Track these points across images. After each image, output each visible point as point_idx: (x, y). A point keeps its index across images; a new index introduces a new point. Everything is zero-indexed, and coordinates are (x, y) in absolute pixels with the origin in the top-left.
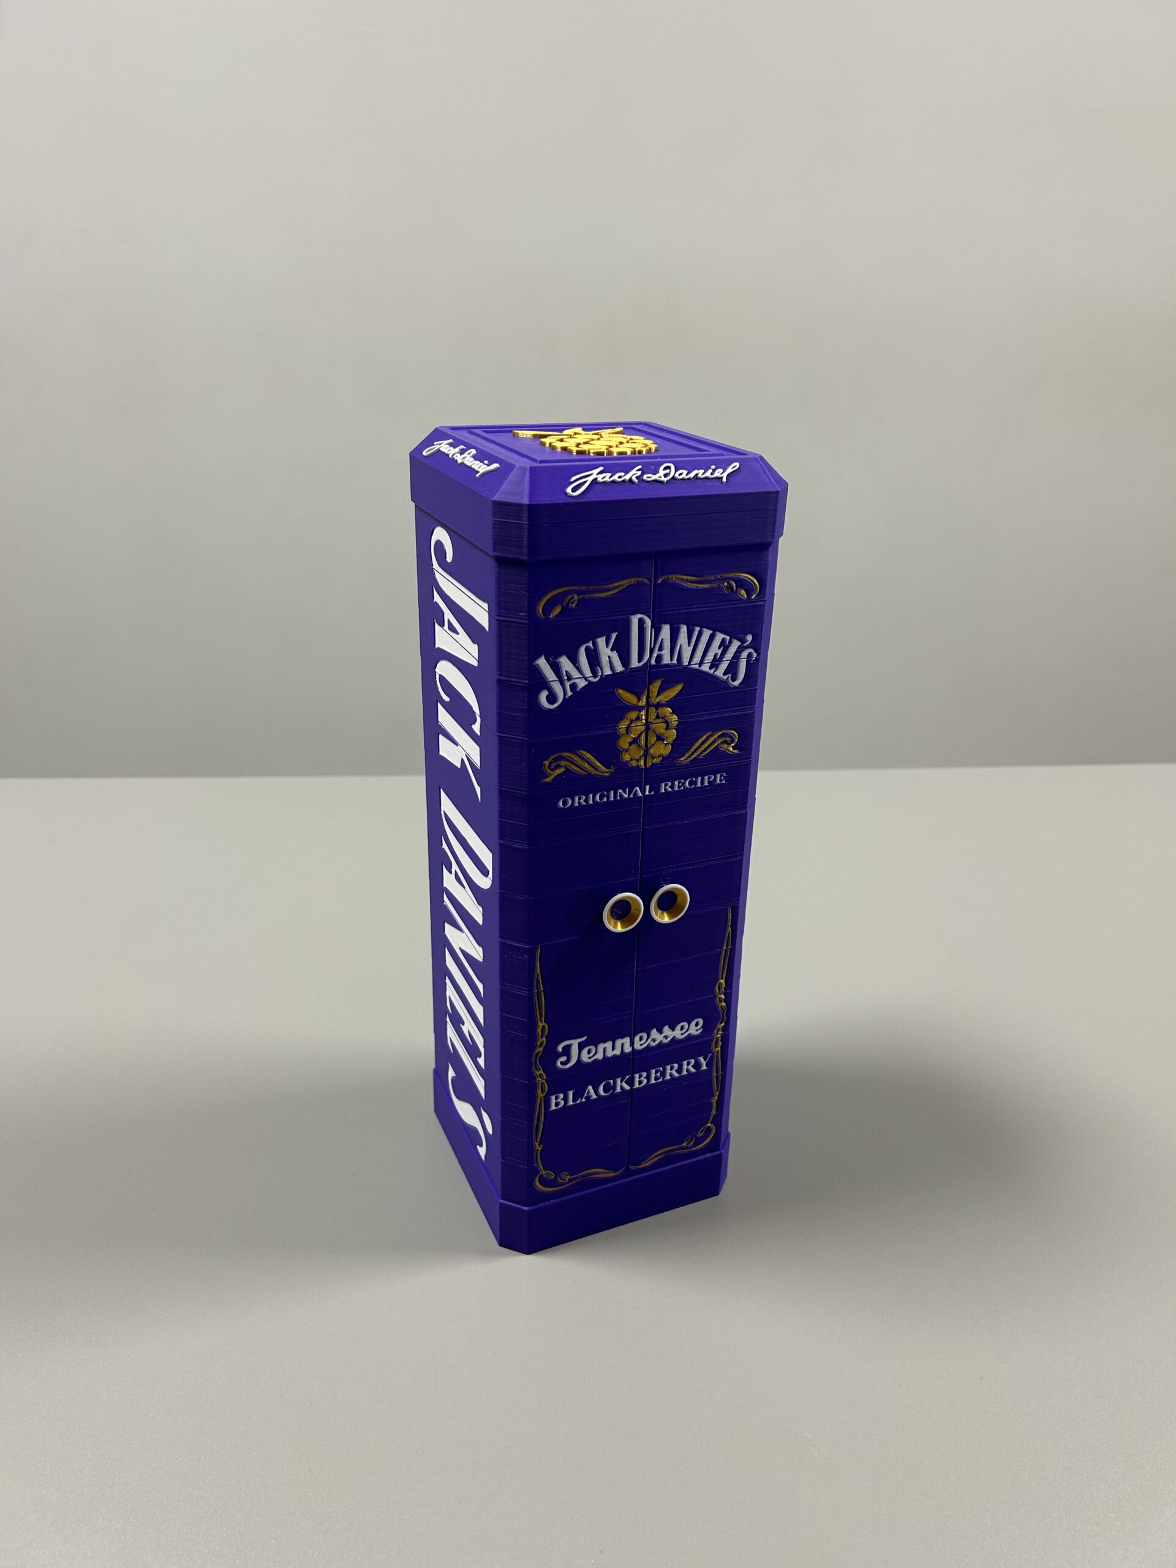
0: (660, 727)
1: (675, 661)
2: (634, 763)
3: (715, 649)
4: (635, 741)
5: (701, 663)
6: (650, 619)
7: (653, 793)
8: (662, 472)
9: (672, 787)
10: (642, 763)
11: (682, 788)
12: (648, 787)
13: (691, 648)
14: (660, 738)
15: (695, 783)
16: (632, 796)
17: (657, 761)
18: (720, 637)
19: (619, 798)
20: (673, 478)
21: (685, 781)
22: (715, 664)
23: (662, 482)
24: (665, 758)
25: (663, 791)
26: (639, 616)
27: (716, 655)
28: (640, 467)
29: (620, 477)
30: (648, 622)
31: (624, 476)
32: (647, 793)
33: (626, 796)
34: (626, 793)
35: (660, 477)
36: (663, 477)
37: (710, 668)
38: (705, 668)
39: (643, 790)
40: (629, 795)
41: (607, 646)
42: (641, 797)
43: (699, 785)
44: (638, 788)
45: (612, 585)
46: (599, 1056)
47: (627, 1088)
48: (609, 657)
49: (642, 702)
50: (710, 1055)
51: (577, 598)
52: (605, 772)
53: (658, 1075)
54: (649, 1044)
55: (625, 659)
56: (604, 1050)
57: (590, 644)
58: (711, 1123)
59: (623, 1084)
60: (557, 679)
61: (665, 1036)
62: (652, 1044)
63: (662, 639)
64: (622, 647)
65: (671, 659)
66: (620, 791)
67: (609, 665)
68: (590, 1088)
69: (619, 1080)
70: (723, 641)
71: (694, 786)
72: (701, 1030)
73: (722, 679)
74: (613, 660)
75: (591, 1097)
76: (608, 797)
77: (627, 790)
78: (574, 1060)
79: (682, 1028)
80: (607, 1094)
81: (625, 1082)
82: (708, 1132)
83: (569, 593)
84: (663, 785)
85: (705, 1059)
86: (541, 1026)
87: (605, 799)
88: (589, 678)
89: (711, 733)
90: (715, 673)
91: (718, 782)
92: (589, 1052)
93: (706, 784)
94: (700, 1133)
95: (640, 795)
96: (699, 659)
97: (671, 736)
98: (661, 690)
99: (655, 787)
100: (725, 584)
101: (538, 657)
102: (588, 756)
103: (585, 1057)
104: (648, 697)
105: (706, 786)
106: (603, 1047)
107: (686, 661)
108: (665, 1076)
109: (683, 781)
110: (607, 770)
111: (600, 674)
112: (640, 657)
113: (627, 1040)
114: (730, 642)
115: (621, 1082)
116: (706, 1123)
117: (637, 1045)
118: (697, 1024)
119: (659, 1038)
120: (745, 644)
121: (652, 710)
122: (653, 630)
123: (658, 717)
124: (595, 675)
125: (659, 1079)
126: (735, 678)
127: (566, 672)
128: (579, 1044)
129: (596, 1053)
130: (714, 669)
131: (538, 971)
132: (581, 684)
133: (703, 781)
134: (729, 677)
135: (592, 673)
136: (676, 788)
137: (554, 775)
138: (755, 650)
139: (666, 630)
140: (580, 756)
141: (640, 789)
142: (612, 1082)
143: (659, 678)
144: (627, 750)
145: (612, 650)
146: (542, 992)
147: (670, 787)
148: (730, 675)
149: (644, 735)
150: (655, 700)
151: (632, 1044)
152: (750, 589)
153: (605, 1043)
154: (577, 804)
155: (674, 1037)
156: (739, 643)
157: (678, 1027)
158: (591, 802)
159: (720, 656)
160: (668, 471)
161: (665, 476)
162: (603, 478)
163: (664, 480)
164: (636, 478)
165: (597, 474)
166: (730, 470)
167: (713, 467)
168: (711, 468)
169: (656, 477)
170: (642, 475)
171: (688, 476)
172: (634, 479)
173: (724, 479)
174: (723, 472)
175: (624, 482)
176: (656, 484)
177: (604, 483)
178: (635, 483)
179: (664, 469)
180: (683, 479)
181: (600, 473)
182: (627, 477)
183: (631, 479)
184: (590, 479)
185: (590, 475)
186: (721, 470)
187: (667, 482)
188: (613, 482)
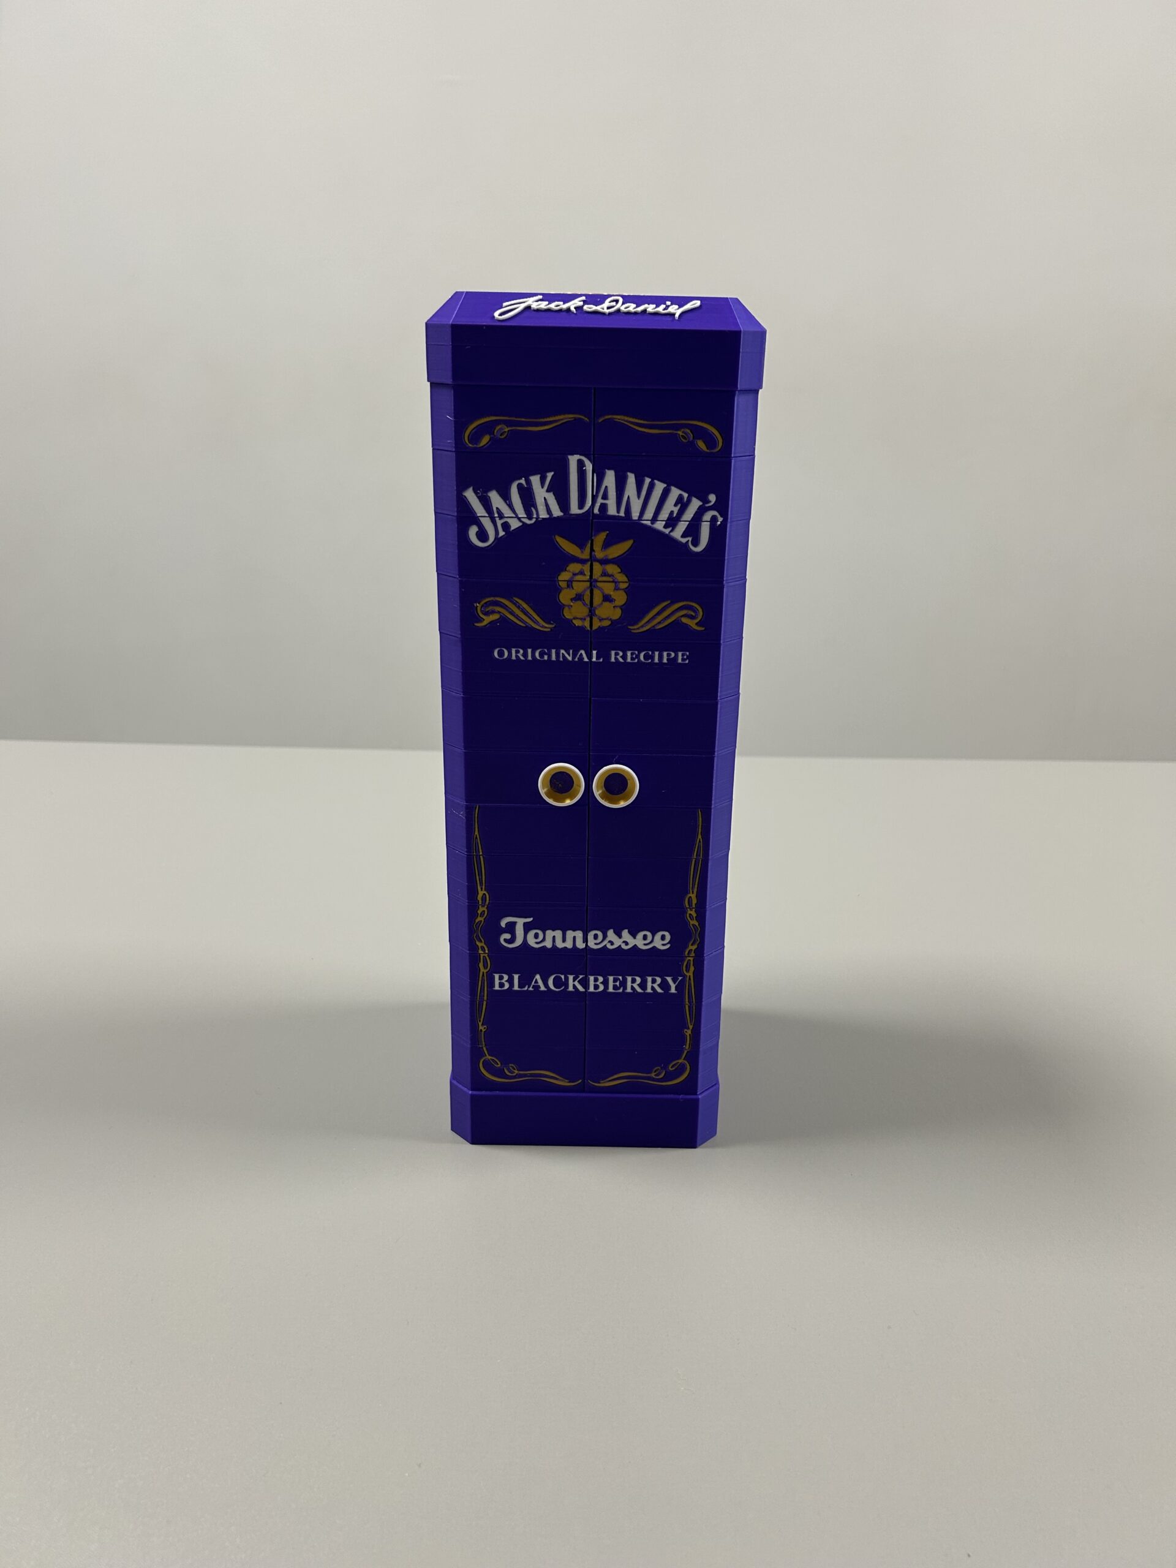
0: (608, 588)
1: (622, 514)
2: (577, 623)
3: (670, 506)
4: (579, 597)
5: (654, 519)
6: (591, 462)
7: (601, 660)
8: (607, 303)
9: (624, 657)
10: (587, 624)
11: (636, 661)
12: (594, 652)
13: (641, 502)
14: (607, 598)
15: (652, 657)
16: (576, 659)
17: (606, 623)
18: (675, 493)
19: (561, 659)
20: (618, 311)
21: (639, 653)
22: (672, 522)
23: (604, 314)
24: (614, 623)
25: (613, 660)
26: (578, 457)
27: (672, 512)
28: (584, 298)
29: (557, 306)
30: (589, 467)
31: (563, 305)
32: (594, 659)
33: (570, 658)
34: (563, 654)
35: (603, 310)
36: (605, 308)
37: (665, 527)
38: (659, 526)
39: (590, 656)
40: (574, 657)
41: (542, 486)
42: (587, 662)
43: (656, 660)
44: (583, 652)
45: (546, 420)
46: (548, 944)
47: (581, 989)
48: (545, 498)
49: (585, 555)
50: (680, 978)
51: (507, 430)
52: (545, 626)
53: (618, 984)
54: (605, 945)
55: (564, 503)
56: (553, 939)
57: (523, 481)
58: (684, 1059)
59: (576, 983)
60: (487, 515)
61: (624, 942)
62: (609, 946)
63: (606, 487)
64: (560, 489)
65: (618, 511)
66: (562, 651)
67: (545, 507)
68: (538, 977)
69: (571, 978)
70: (680, 497)
71: (650, 661)
72: (668, 946)
73: (681, 542)
74: (549, 502)
75: (539, 987)
76: (550, 656)
77: (571, 651)
78: (519, 942)
79: (645, 937)
80: (557, 990)
81: (578, 981)
82: (681, 1069)
83: (498, 422)
84: (613, 653)
85: (674, 981)
86: (481, 893)
87: (546, 657)
88: (523, 520)
89: (669, 602)
90: (671, 534)
91: (680, 661)
92: (536, 936)
93: (665, 661)
94: (672, 1068)
95: (586, 659)
96: (652, 515)
97: (621, 598)
98: (607, 545)
99: (604, 654)
100: (680, 433)
101: (466, 488)
102: (525, 605)
103: (532, 942)
104: (592, 550)
105: (665, 663)
106: (553, 935)
107: (635, 515)
108: (625, 988)
109: (637, 652)
110: (546, 625)
111: (535, 516)
112: (581, 504)
113: (579, 934)
114: (689, 501)
115: (574, 980)
116: (679, 1058)
117: (592, 944)
118: (663, 938)
119: (618, 942)
120: (707, 505)
121: (597, 566)
122: (595, 475)
123: (605, 574)
124: (530, 517)
125: (619, 989)
126: (696, 543)
127: (497, 508)
128: (525, 924)
129: (544, 940)
130: (670, 529)
131: (477, 833)
132: (515, 524)
133: (661, 657)
134: (688, 541)
135: (526, 514)
136: (629, 660)
137: (487, 620)
138: (720, 514)
139: (610, 477)
140: (515, 604)
141: (586, 653)
142: (563, 977)
143: (604, 530)
144: (570, 606)
145: (548, 491)
146: (481, 857)
147: (621, 657)
148: (690, 539)
149: (588, 593)
150: (599, 554)
151: (585, 940)
152: (711, 442)
153: (553, 930)
154: (514, 657)
155: (636, 945)
156: (700, 503)
157: (640, 935)
158: (530, 658)
159: (677, 514)
160: (614, 303)
161: (608, 308)
162: (538, 305)
163: (607, 311)
164: (575, 308)
165: (533, 302)
166: (688, 306)
167: (668, 303)
168: (665, 304)
169: (599, 308)
170: (583, 306)
171: (635, 310)
172: (573, 309)
173: (677, 316)
174: (678, 309)
175: (561, 310)
176: (596, 313)
177: (538, 310)
178: (573, 313)
179: (610, 302)
180: (629, 313)
181: (537, 301)
182: (565, 306)
183: (568, 310)
184: (522, 306)
185: (524, 302)
186: (677, 307)
187: (610, 314)
188: (549, 310)
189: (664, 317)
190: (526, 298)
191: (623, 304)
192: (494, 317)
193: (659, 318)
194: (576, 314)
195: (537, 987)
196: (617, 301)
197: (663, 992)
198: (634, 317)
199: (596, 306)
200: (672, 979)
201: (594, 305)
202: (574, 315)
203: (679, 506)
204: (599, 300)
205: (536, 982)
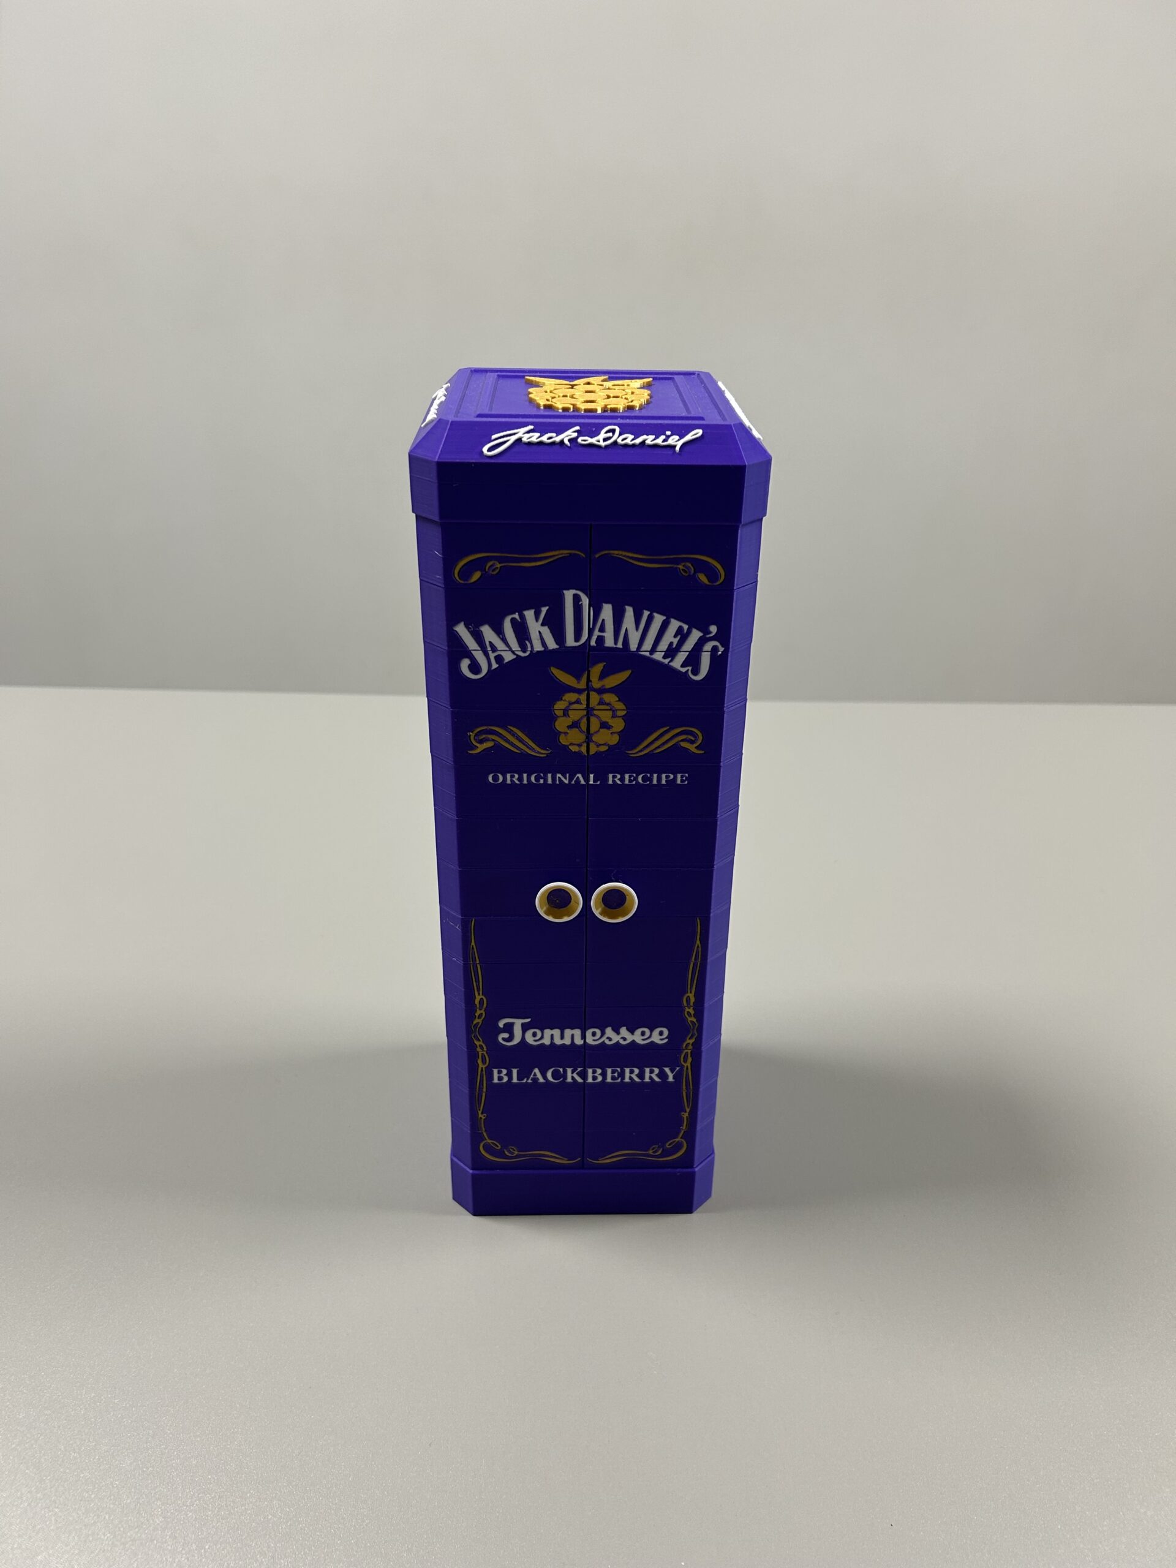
0: (606, 716)
1: (620, 646)
2: (574, 749)
3: (669, 638)
4: (575, 725)
6: (588, 597)
7: (599, 783)
8: (603, 435)
9: (622, 779)
10: (584, 749)
11: (634, 783)
12: (592, 776)
13: (638, 634)
14: (605, 725)
15: (650, 780)
16: (573, 782)
17: (604, 749)
18: (674, 624)
19: (558, 782)
20: (615, 442)
21: (637, 775)
22: (671, 653)
23: (599, 447)
24: (611, 748)
25: (610, 782)
26: (573, 592)
27: (671, 643)
28: (578, 428)
29: (550, 438)
30: (585, 601)
31: (556, 436)
32: (591, 782)
33: (567, 782)
34: (559, 778)
35: (599, 441)
36: (603, 441)
37: (665, 657)
38: (658, 656)
39: (587, 779)
40: (570, 780)
41: (537, 619)
42: (584, 785)
43: (655, 783)
44: (580, 776)
45: (539, 556)
46: (547, 1041)
47: (579, 1080)
48: (540, 632)
49: (582, 685)
50: (678, 1068)
51: (499, 566)
52: (542, 753)
53: (616, 1075)
54: (604, 1041)
55: (559, 636)
56: (551, 1036)
57: (516, 616)
58: (681, 1138)
59: (575, 1075)
60: (480, 649)
61: (622, 1038)
62: (607, 1042)
63: (603, 620)
64: (555, 623)
65: (616, 642)
66: (559, 775)
67: (540, 641)
68: (536, 1071)
69: (569, 1071)
70: (680, 629)
71: (648, 783)
72: (666, 1041)
73: (680, 671)
74: (544, 636)
75: (538, 1079)
76: (546, 780)
77: (568, 775)
78: (517, 1039)
79: (643, 1034)
80: (556, 1081)
81: (577, 1073)
82: (678, 1146)
83: (488, 559)
84: (610, 776)
85: (672, 1071)
86: (478, 999)
87: (542, 781)
88: (517, 653)
89: (668, 728)
90: (671, 664)
91: (679, 782)
92: (534, 1035)
93: (664, 782)
94: (669, 1145)
95: (583, 782)
96: (650, 647)
97: (619, 725)
98: (603, 676)
99: (601, 776)
100: (681, 567)
101: (457, 623)
102: (520, 734)
103: (530, 1039)
104: (589, 680)
105: (663, 785)
106: (550, 1034)
107: (633, 647)
108: (623, 1078)
109: (635, 775)
110: (542, 751)
111: (529, 649)
112: (578, 636)
113: (577, 1033)
114: (689, 632)
115: (572, 1073)
116: (676, 1137)
117: (590, 1040)
118: (661, 1033)
119: (616, 1038)
120: (708, 636)
121: (593, 695)
122: (592, 609)
123: (601, 702)
124: (524, 649)
125: (617, 1079)
126: (696, 672)
127: (490, 642)
128: (523, 1025)
129: (542, 1038)
130: (670, 659)
131: (473, 943)
132: (508, 657)
133: (659, 779)
134: (688, 670)
135: (520, 647)
136: (627, 782)
137: (481, 747)
138: (721, 644)
139: (607, 611)
140: (510, 732)
141: (582, 776)
142: (561, 1070)
143: (601, 662)
144: (566, 733)
145: (543, 624)
146: (478, 966)
147: (619, 779)
148: (690, 668)
149: (585, 720)
150: (596, 684)
151: (584, 1037)
152: (712, 574)
153: (552, 1029)
154: (509, 782)
155: (634, 1041)
156: (701, 634)
157: (638, 1032)
158: (525, 782)
159: (677, 645)
160: (610, 434)
161: (605, 440)
162: (529, 438)
163: (603, 444)
164: (569, 440)
165: (524, 434)
166: (688, 437)
167: (668, 433)
168: (664, 434)
169: (593, 441)
170: (577, 438)
171: (633, 442)
172: (566, 442)
173: (678, 449)
174: (679, 440)
175: (554, 443)
176: (591, 445)
177: (530, 444)
178: (567, 446)
179: (606, 432)
180: (626, 446)
181: (528, 432)
182: (558, 439)
183: (562, 442)
184: (513, 439)
185: (514, 434)
186: (677, 437)
187: (606, 446)
188: (541, 443)
189: (664, 449)
190: (517, 429)
191: (620, 434)
192: (483, 452)
193: (659, 451)
194: (569, 448)
195: (535, 1080)
196: (613, 431)
197: (660, 1080)
198: (632, 451)
199: (592, 437)
200: (670, 1069)
201: (589, 437)
202: (567, 448)
203: (679, 637)
204: (594, 429)
205: (535, 1075)
